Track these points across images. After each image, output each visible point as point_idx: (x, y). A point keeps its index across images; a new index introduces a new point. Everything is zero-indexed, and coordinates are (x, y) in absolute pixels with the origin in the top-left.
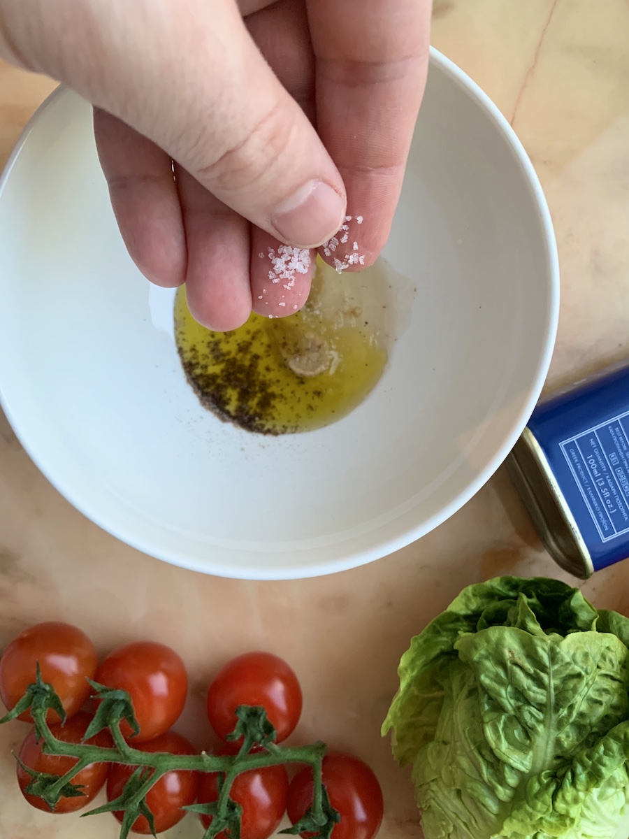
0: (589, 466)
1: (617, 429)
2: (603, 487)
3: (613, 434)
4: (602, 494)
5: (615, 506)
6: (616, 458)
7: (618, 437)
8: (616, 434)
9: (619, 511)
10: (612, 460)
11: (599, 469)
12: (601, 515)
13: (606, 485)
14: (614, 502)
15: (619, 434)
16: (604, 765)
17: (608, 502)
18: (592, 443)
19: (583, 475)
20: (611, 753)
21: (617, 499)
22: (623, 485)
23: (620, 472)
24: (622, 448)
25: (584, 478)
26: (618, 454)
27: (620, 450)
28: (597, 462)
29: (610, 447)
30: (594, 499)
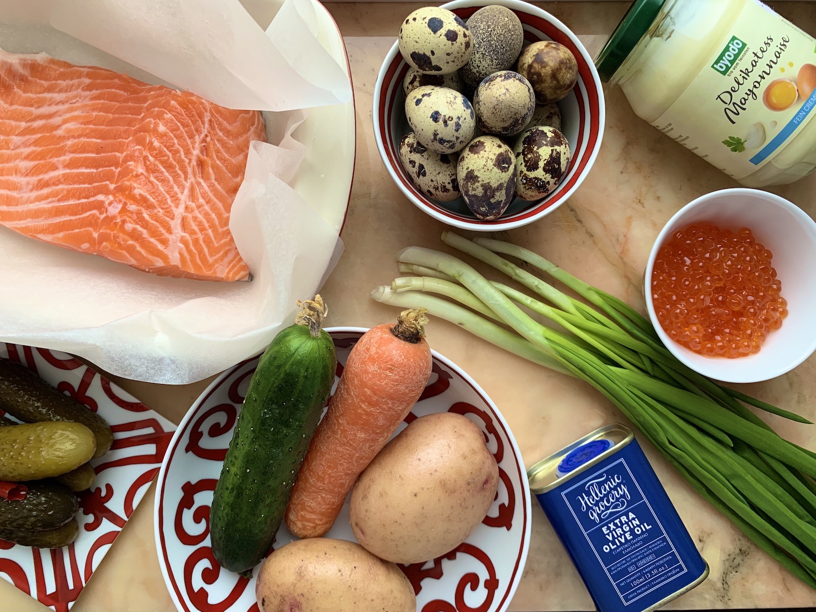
0: (638, 585)
1: (613, 568)
2: (651, 574)
3: (616, 571)
4: (656, 575)
5: (663, 565)
6: (631, 567)
9: (666, 562)
10: (633, 570)
11: (639, 578)
12: (670, 574)
14: (660, 566)
15: (616, 567)
17: (660, 570)
18: (623, 584)
21: (658, 564)
22: (649, 561)
23: (641, 563)
24: (624, 564)
25: (646, 587)
26: (628, 566)
28: (635, 580)
29: (625, 572)
30: (660, 580)
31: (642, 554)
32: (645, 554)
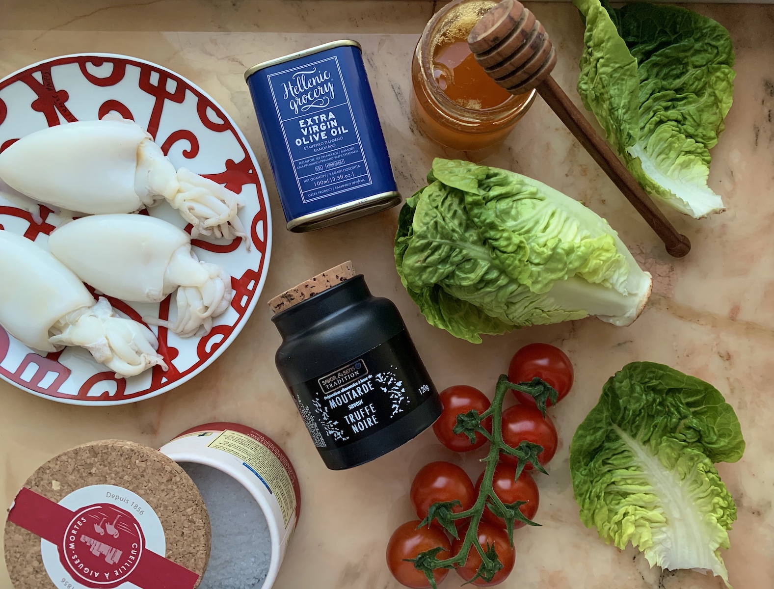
0: (321, 185)
1: (300, 163)
2: (336, 178)
3: (303, 167)
4: (341, 180)
5: (350, 172)
6: (319, 167)
7: (305, 164)
8: (303, 165)
9: (354, 170)
10: (319, 170)
11: (324, 179)
12: (354, 183)
13: (335, 176)
14: (347, 173)
15: (303, 162)
16: (485, 220)
17: (346, 176)
18: (306, 181)
19: (326, 191)
20: (479, 215)
21: (346, 170)
22: (337, 165)
23: (329, 165)
24: (313, 162)
25: (328, 190)
26: (316, 165)
27: (314, 163)
28: (319, 180)
29: (311, 170)
30: (343, 186)
31: (332, 156)
32: (335, 157)
